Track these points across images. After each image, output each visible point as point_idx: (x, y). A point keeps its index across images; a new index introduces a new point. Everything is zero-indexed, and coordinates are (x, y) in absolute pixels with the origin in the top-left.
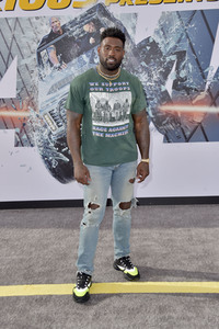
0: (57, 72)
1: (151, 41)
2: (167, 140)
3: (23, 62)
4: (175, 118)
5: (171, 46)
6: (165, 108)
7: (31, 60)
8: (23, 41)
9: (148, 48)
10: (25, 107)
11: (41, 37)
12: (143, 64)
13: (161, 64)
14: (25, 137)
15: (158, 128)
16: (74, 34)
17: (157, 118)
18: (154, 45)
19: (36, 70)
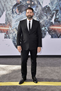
0: (18, 16)
1: (48, 6)
2: (52, 37)
3: (8, 12)
4: (55, 31)
5: (54, 8)
6: (52, 27)
7: (10, 12)
8: (8, 6)
9: (47, 9)
10: (8, 26)
11: (13, 5)
12: (45, 13)
13: (51, 14)
14: (7, 35)
15: (49, 34)
16: (24, 4)
17: (49, 30)
18: (49, 8)
19: (12, 15)
